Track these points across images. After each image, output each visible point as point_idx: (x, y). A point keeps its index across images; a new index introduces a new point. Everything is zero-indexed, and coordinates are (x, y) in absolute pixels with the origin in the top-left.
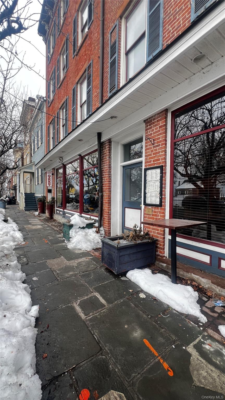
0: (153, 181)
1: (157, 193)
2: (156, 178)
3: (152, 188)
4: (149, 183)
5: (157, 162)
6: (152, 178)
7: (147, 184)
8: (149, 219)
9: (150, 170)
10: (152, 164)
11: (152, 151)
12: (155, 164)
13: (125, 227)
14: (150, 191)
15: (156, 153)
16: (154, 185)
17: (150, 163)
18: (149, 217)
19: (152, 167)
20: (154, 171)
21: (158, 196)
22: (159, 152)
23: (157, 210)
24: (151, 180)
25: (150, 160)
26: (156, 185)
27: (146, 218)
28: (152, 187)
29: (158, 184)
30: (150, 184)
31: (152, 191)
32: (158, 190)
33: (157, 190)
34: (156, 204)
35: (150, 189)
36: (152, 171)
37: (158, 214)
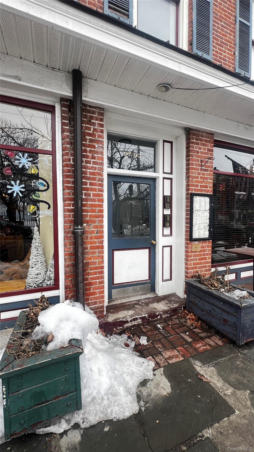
0: (202, 211)
1: (206, 225)
2: (205, 208)
3: (200, 219)
4: (197, 212)
5: (204, 189)
6: (200, 207)
7: (193, 214)
8: (195, 257)
9: (198, 197)
10: (199, 190)
11: (199, 174)
12: (202, 190)
13: (113, 284)
14: (198, 222)
15: (204, 178)
16: (203, 215)
17: (196, 188)
18: (196, 254)
19: (199, 193)
20: (202, 198)
21: (207, 228)
22: (207, 178)
23: (204, 245)
24: (199, 209)
25: (198, 185)
26: (205, 215)
27: (192, 257)
28: (200, 217)
29: (207, 215)
30: (198, 214)
31: (200, 222)
32: (207, 222)
33: (205, 221)
34: (205, 237)
35: (198, 220)
36: (201, 198)
37: (206, 249)
